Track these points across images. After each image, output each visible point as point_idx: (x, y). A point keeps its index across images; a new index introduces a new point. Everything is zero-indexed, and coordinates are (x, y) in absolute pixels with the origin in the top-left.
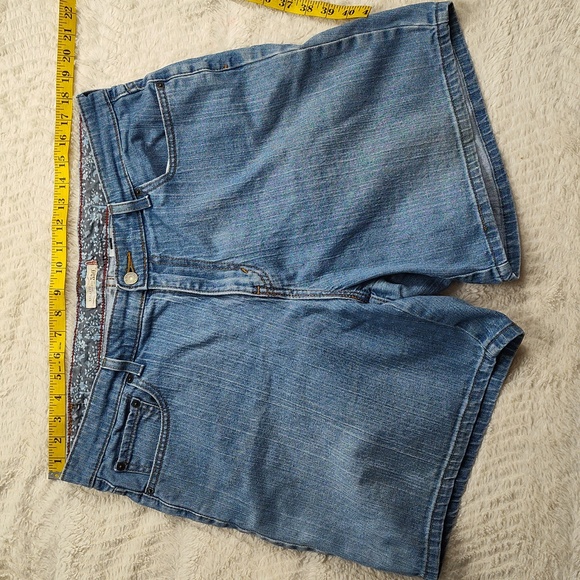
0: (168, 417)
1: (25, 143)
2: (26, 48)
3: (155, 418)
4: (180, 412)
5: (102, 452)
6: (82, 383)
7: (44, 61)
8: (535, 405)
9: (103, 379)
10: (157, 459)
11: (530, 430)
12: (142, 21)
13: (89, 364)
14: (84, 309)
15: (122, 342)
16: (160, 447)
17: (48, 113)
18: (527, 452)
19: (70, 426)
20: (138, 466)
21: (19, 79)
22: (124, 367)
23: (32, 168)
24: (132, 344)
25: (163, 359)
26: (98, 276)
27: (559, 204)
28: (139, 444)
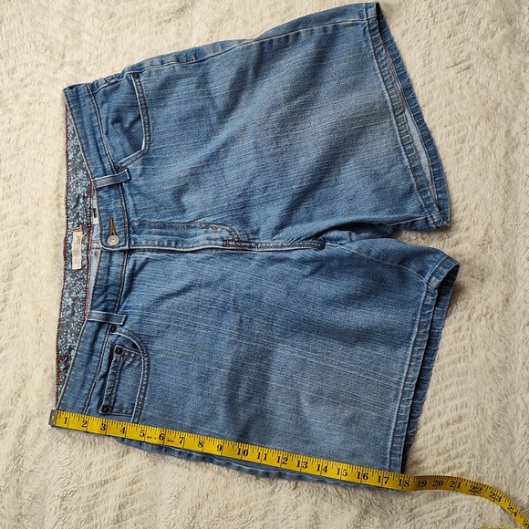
0: (149, 361)
1: (17, 131)
2: (19, 53)
3: (136, 364)
4: (159, 356)
5: (88, 397)
6: (69, 336)
7: (34, 64)
8: (473, 336)
9: (89, 330)
10: (139, 401)
11: (470, 359)
12: (119, 28)
13: (75, 319)
14: (71, 270)
15: (106, 297)
16: (141, 389)
17: (37, 105)
18: (469, 378)
19: (58, 376)
20: (121, 409)
21: (12, 79)
22: (108, 318)
23: (23, 153)
24: (115, 298)
25: (143, 308)
26: (83, 240)
27: (479, 163)
28: (121, 388)
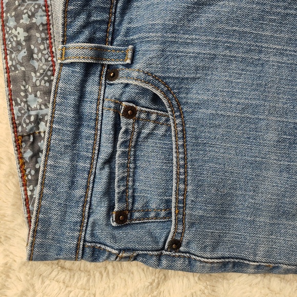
0: (183, 124)
3: (161, 131)
4: (202, 112)
5: (86, 201)
6: (31, 97)
9: (68, 80)
10: (177, 194)
13: (36, 64)
15: (89, 16)
16: (178, 174)
19: (22, 170)
20: (146, 211)
22: (99, 54)
24: (106, 16)
25: (165, 29)
28: (141, 175)
